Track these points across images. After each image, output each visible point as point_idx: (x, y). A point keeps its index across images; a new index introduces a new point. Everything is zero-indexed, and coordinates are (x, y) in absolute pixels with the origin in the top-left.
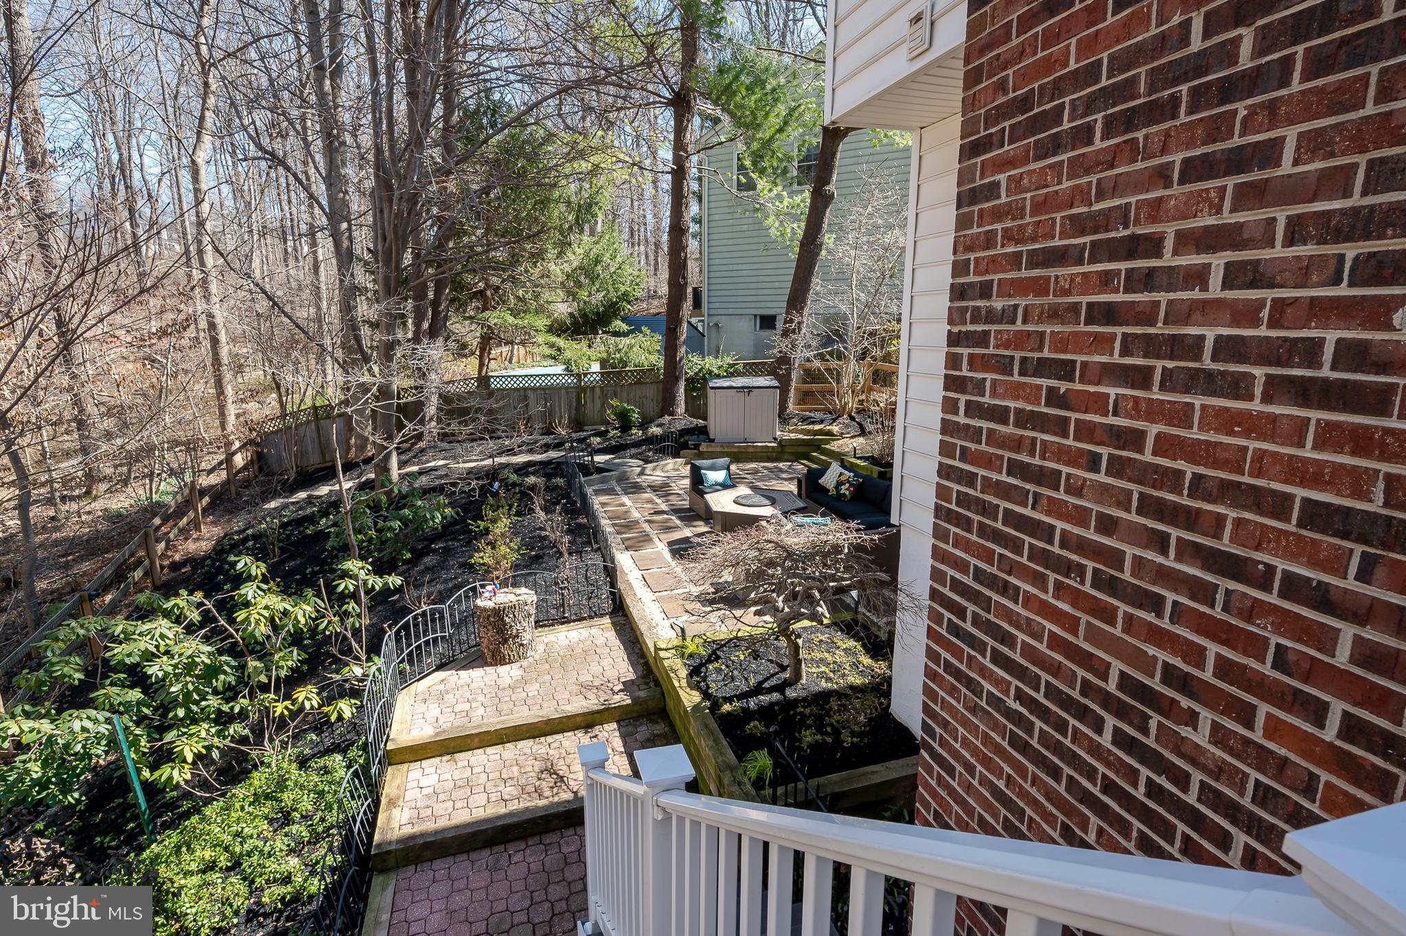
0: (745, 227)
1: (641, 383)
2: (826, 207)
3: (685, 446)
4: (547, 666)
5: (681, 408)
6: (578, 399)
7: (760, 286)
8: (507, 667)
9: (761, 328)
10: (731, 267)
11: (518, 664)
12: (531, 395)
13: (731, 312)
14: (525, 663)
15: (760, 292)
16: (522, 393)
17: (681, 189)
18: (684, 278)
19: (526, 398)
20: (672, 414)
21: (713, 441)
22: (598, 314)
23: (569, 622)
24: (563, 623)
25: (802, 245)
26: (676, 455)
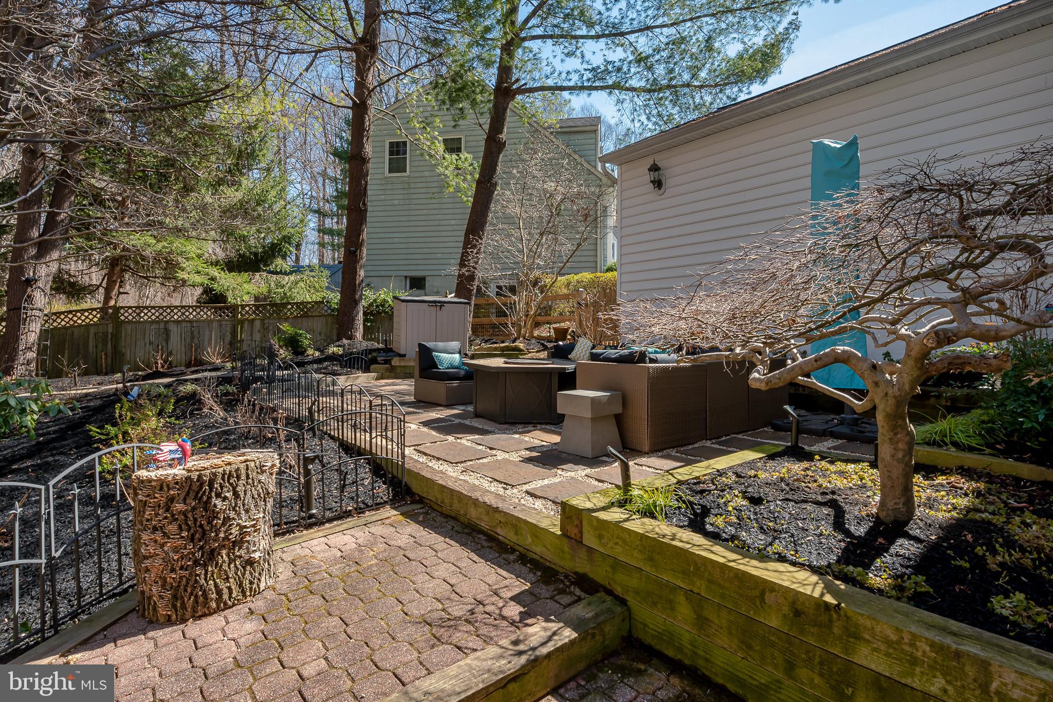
0: (396, 202)
1: (308, 316)
2: (499, 153)
3: (374, 361)
4: (317, 601)
5: (359, 334)
6: (234, 333)
7: (410, 251)
8: (216, 621)
9: (411, 288)
10: (383, 235)
11: (243, 609)
12: (173, 328)
13: (383, 273)
14: (258, 604)
15: (410, 257)
16: (162, 325)
17: (363, 123)
18: (364, 204)
19: (167, 332)
20: (350, 338)
21: (404, 356)
22: (256, 254)
23: (323, 523)
24: (309, 526)
25: (479, 182)
26: (367, 370)
